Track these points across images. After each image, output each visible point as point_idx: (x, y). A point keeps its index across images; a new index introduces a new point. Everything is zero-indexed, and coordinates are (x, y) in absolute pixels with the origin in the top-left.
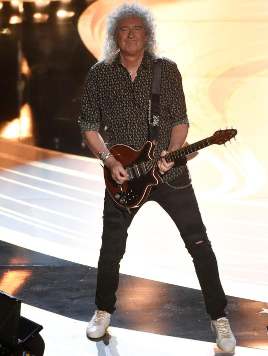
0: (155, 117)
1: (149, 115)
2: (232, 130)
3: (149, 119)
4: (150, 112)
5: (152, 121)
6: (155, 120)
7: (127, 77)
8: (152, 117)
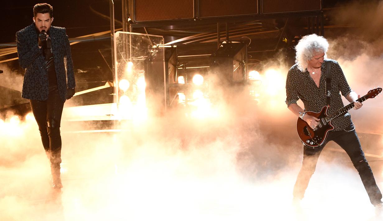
1: (326, 91)
2: (379, 89)
3: (326, 93)
4: (326, 89)
5: (327, 94)
6: (328, 93)
8: (327, 91)
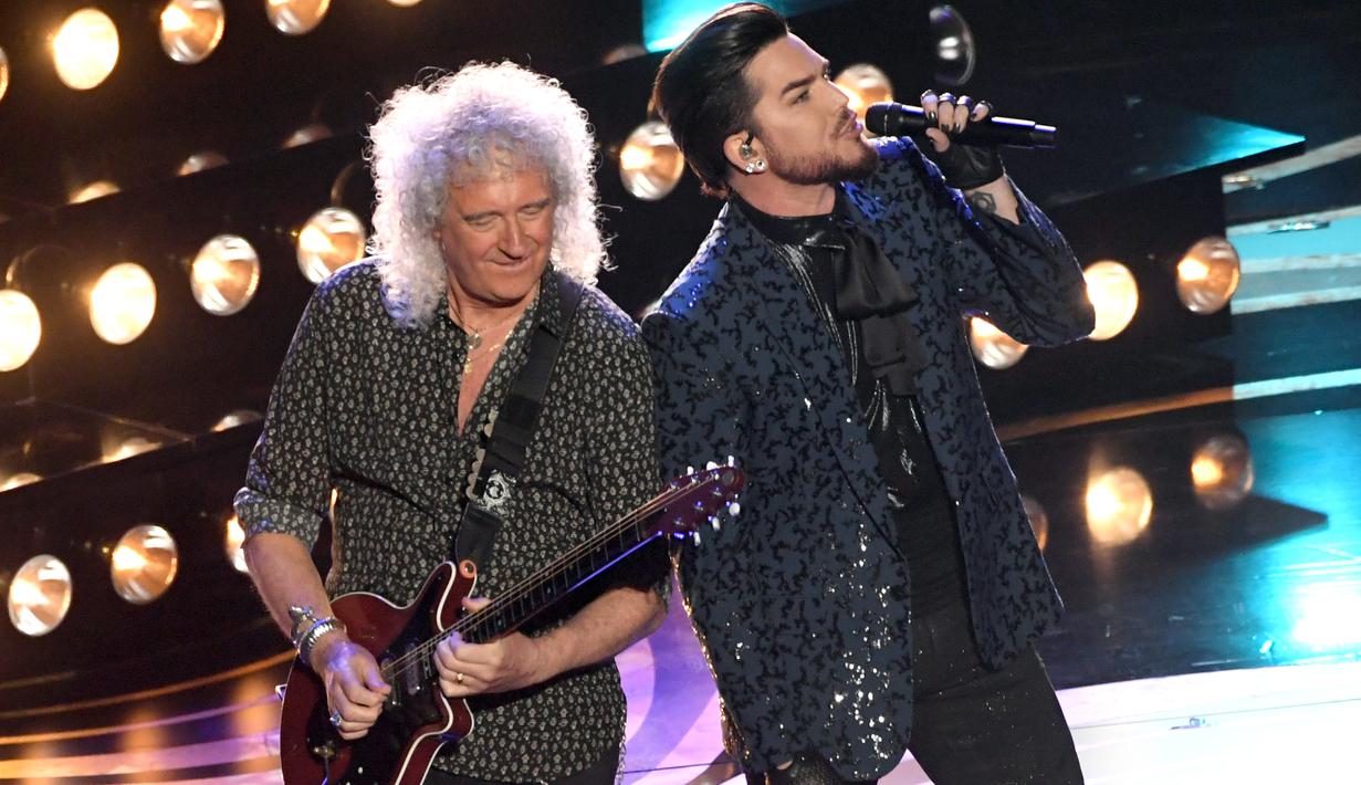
0: (497, 478)
7: (449, 362)
